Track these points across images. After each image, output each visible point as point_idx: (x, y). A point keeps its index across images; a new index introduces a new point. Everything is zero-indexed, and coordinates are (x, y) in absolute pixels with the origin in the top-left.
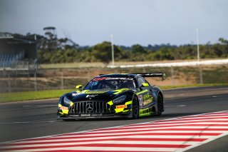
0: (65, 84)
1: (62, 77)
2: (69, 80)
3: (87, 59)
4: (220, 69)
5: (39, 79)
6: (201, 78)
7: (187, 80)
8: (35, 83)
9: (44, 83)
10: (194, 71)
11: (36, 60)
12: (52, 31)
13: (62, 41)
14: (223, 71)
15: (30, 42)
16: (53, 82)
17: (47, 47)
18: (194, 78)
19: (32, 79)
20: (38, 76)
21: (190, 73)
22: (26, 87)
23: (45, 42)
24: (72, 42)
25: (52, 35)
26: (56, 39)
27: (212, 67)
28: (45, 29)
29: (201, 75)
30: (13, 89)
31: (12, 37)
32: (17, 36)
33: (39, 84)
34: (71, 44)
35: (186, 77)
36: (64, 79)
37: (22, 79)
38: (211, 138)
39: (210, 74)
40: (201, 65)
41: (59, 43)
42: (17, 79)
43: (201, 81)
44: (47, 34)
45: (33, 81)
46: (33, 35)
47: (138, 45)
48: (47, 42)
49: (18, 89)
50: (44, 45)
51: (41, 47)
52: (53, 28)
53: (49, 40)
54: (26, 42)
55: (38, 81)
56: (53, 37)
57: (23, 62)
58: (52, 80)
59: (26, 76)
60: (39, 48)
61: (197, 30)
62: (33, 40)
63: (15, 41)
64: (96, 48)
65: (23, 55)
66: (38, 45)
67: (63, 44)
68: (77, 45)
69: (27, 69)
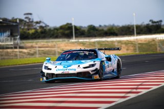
0: (39, 54)
1: (37, 49)
2: (43, 50)
3: (55, 35)
4: (151, 42)
5: (21, 50)
6: (137, 48)
7: (127, 50)
8: (18, 53)
9: (25, 53)
10: (132, 44)
11: (18, 37)
12: (30, 16)
13: (37, 23)
14: (153, 43)
15: (14, 24)
16: (31, 52)
17: (26, 27)
18: (132, 48)
19: (16, 50)
20: (21, 48)
21: (129, 45)
22: (11, 56)
23: (25, 24)
24: (44, 23)
25: (30, 19)
26: (32, 22)
27: (145, 41)
28: (25, 14)
29: (137, 46)
30: (2, 57)
31: (1, 20)
32: (5, 20)
33: (21, 54)
34: (44, 25)
35: (126, 48)
36: (39, 50)
37: (9, 50)
38: (144, 91)
39: (144, 46)
40: (137, 39)
41: (35, 24)
42: (5, 50)
43: (137, 50)
44: (26, 18)
45: (17, 52)
46: (16, 19)
47: (91, 25)
48: (27, 24)
49: (6, 57)
50: (24, 26)
51: (22, 27)
52: (31, 14)
53: (28, 23)
54: (11, 24)
55: (20, 52)
56: (31, 20)
57: (9, 38)
58: (30, 51)
59: (12, 48)
60: (20, 28)
61: (134, 14)
62: (16, 22)
63: (3, 23)
64: (61, 28)
65: (9, 33)
66: (20, 26)
67: (38, 25)
68: (48, 26)
69: (12, 43)
